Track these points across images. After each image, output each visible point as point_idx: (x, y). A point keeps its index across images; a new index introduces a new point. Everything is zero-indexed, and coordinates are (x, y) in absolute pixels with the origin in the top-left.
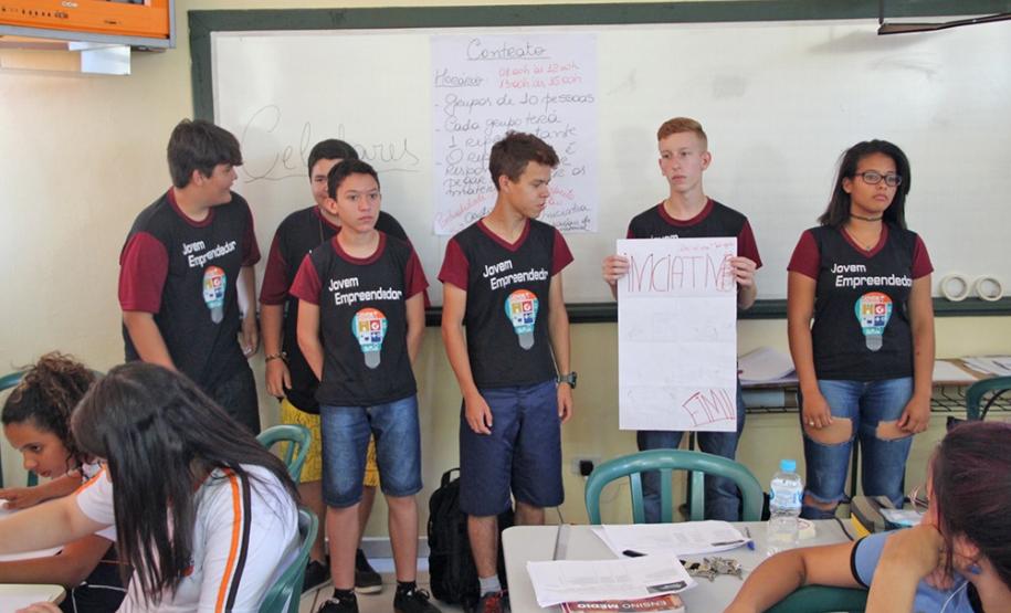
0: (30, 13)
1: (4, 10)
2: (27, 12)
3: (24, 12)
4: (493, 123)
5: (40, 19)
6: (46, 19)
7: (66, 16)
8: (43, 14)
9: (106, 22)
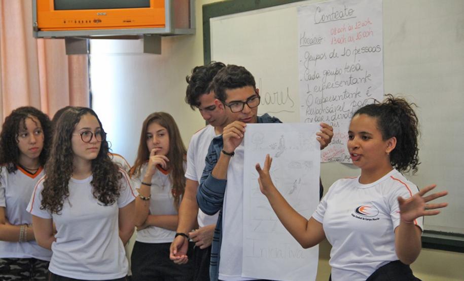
0: (79, 22)
1: (65, 22)
2: (77, 22)
3: (76, 22)
4: (327, 73)
5: (85, 25)
6: (89, 25)
7: (100, 21)
8: (87, 22)
9: (124, 21)
